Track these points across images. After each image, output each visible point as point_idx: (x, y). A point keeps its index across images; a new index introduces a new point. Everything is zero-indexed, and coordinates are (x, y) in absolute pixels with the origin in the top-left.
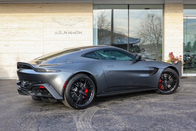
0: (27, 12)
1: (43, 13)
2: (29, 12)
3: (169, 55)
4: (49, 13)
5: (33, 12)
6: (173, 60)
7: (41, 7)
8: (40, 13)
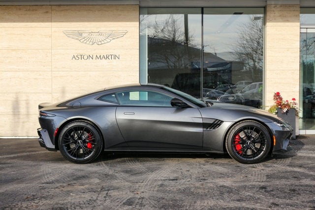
0: (23, 21)
1: (50, 23)
2: (27, 21)
3: (275, 96)
4: (62, 22)
5: (33, 21)
6: (280, 107)
7: (47, 12)
8: (45, 22)
